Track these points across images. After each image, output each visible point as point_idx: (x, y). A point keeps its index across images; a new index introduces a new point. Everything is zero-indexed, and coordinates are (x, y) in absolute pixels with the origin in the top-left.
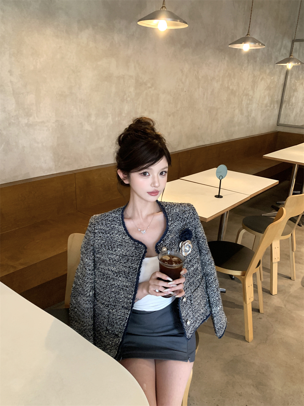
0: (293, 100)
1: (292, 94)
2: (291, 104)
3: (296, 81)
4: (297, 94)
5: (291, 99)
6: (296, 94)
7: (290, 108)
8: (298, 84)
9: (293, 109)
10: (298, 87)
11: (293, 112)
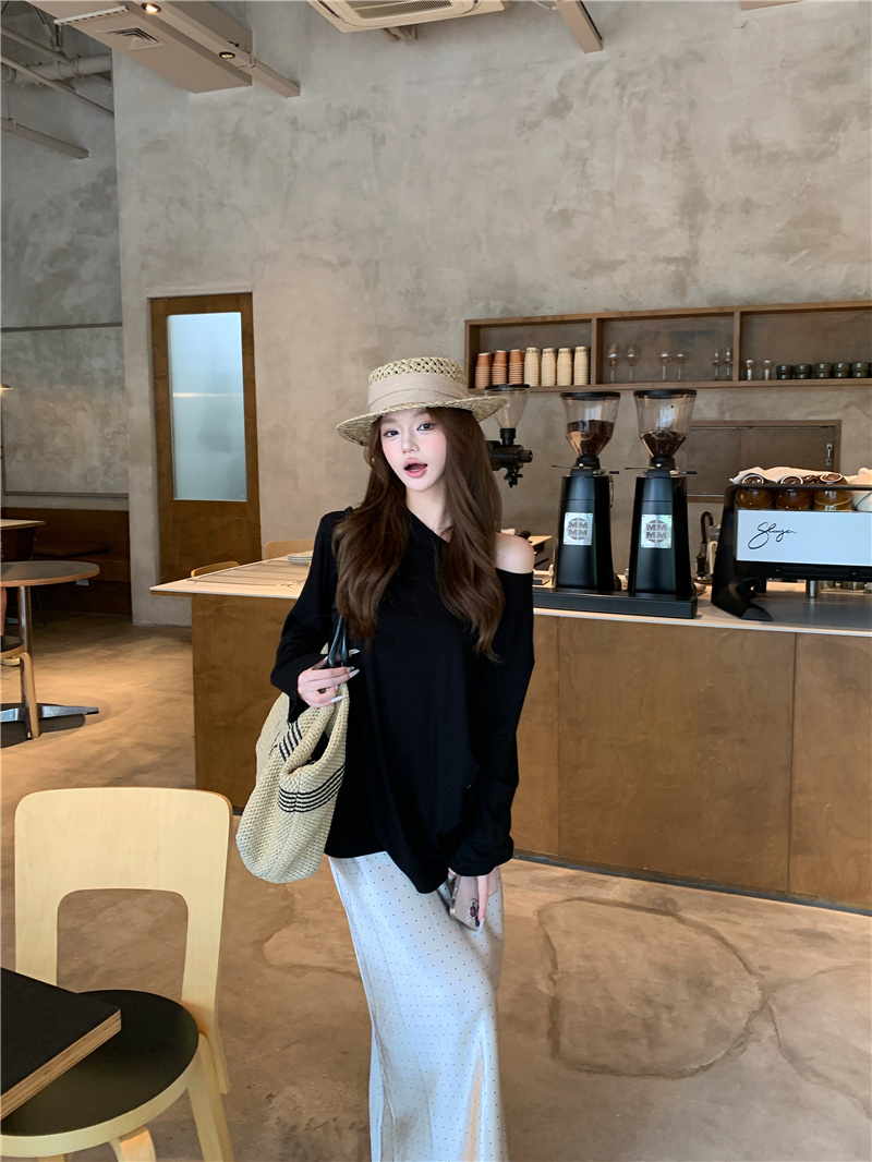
0: (59, 442)
1: (46, 430)
2: (50, 450)
4: (71, 429)
5: (46, 440)
6: (62, 429)
7: (50, 460)
8: (62, 410)
9: (68, 461)
10: (67, 415)
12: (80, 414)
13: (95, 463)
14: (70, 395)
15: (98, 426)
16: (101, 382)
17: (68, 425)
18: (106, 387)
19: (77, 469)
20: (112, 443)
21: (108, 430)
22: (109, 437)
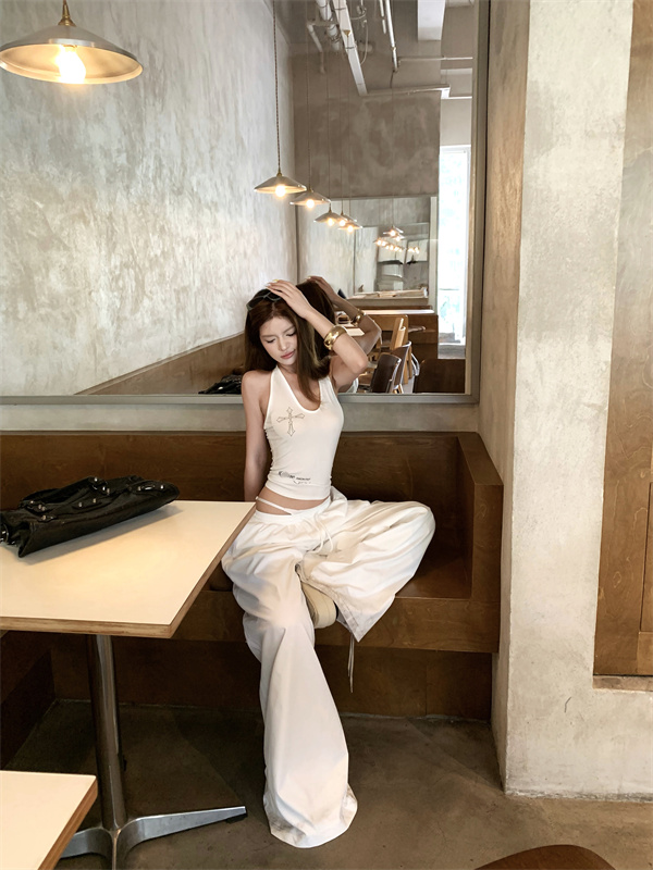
0: (55, 282)
1: (35, 257)
2: (43, 299)
3: (41, 206)
4: (71, 257)
5: (37, 279)
6: (58, 257)
7: (43, 319)
8: (56, 219)
9: (70, 320)
10: (62, 229)
11: (73, 331)
12: (80, 226)
13: (104, 320)
14: (63, 190)
15: (103, 253)
16: (103, 172)
17: (66, 248)
18: (108, 180)
19: (83, 334)
20: (121, 283)
21: (116, 261)
22: (117, 272)
